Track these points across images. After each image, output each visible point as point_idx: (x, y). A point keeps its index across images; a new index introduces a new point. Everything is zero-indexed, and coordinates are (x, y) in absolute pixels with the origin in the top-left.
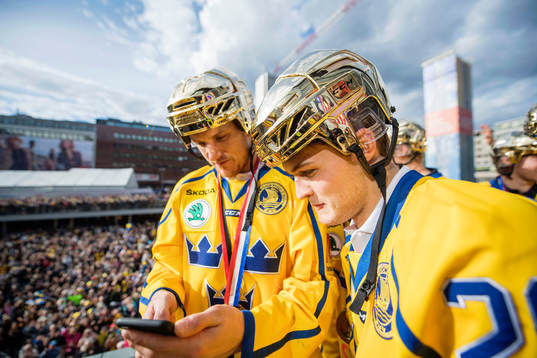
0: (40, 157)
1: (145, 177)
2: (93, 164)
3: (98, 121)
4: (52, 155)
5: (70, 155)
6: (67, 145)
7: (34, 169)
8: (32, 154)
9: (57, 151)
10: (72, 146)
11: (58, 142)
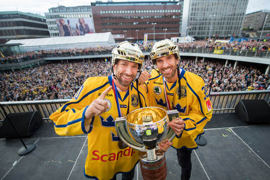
0: (73, 28)
1: (118, 36)
2: (94, 31)
3: (92, 3)
4: (77, 27)
5: (84, 27)
6: (81, 21)
7: (73, 35)
8: (70, 27)
9: (79, 25)
10: (84, 21)
11: (78, 19)
